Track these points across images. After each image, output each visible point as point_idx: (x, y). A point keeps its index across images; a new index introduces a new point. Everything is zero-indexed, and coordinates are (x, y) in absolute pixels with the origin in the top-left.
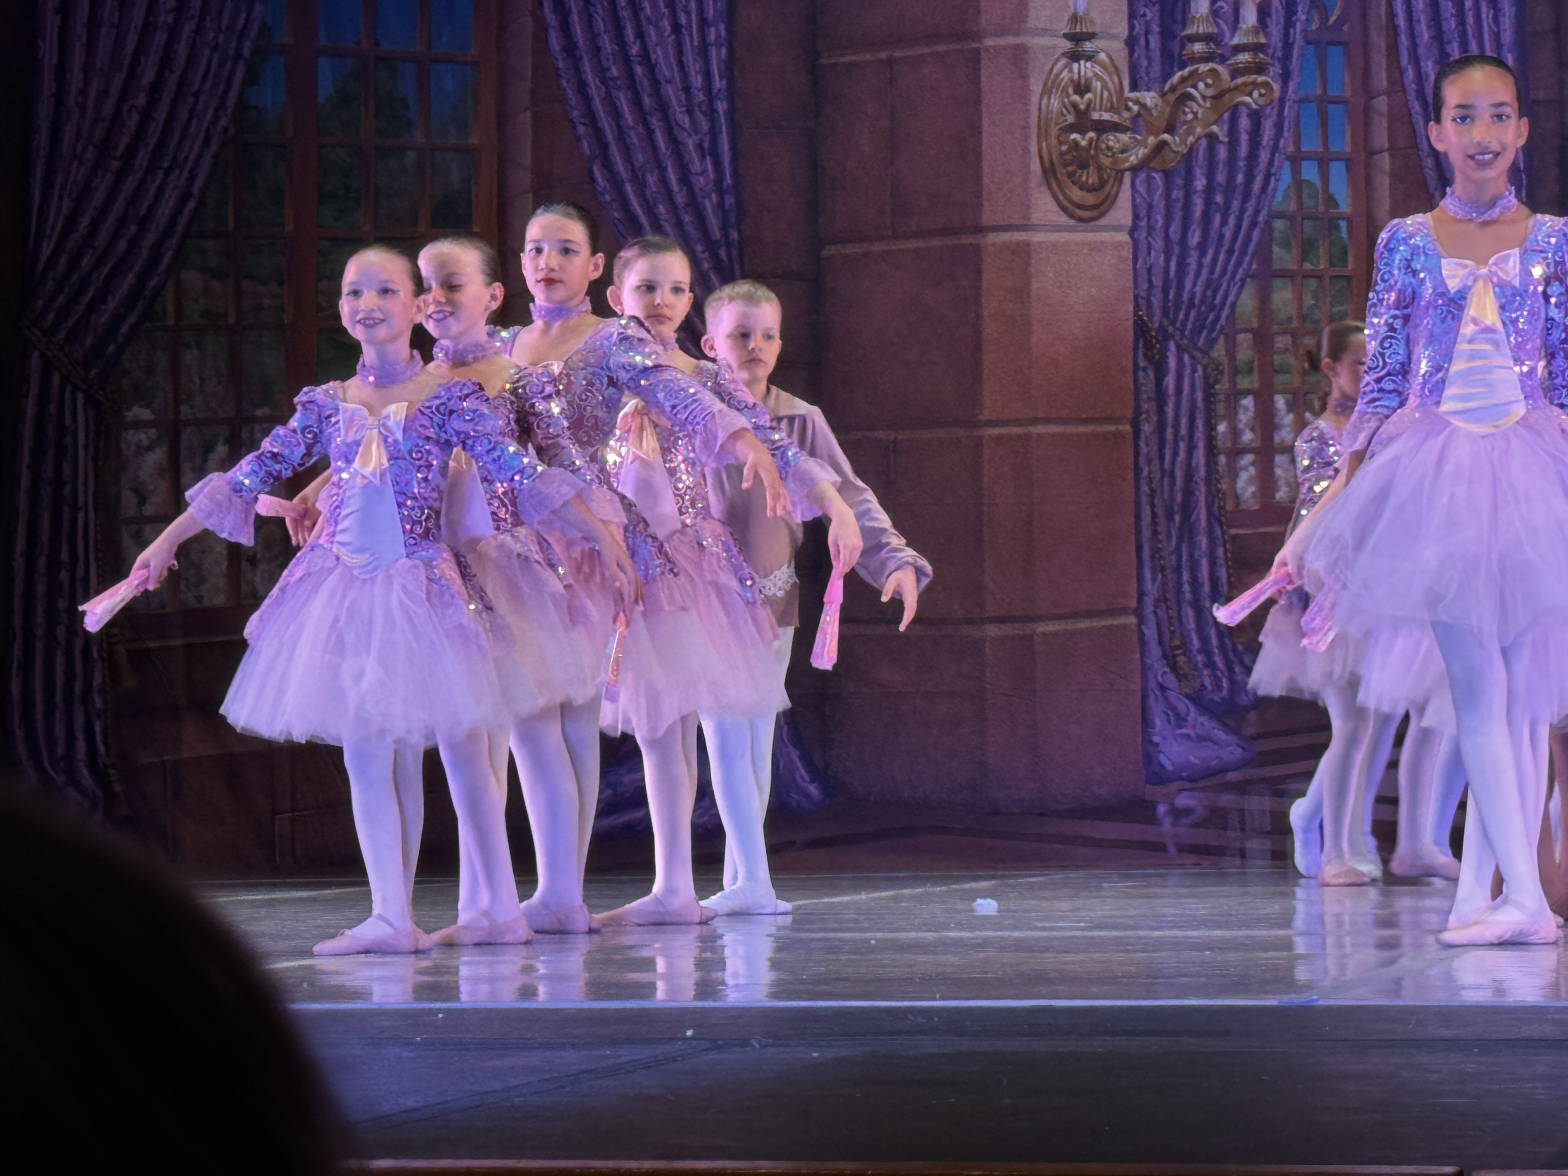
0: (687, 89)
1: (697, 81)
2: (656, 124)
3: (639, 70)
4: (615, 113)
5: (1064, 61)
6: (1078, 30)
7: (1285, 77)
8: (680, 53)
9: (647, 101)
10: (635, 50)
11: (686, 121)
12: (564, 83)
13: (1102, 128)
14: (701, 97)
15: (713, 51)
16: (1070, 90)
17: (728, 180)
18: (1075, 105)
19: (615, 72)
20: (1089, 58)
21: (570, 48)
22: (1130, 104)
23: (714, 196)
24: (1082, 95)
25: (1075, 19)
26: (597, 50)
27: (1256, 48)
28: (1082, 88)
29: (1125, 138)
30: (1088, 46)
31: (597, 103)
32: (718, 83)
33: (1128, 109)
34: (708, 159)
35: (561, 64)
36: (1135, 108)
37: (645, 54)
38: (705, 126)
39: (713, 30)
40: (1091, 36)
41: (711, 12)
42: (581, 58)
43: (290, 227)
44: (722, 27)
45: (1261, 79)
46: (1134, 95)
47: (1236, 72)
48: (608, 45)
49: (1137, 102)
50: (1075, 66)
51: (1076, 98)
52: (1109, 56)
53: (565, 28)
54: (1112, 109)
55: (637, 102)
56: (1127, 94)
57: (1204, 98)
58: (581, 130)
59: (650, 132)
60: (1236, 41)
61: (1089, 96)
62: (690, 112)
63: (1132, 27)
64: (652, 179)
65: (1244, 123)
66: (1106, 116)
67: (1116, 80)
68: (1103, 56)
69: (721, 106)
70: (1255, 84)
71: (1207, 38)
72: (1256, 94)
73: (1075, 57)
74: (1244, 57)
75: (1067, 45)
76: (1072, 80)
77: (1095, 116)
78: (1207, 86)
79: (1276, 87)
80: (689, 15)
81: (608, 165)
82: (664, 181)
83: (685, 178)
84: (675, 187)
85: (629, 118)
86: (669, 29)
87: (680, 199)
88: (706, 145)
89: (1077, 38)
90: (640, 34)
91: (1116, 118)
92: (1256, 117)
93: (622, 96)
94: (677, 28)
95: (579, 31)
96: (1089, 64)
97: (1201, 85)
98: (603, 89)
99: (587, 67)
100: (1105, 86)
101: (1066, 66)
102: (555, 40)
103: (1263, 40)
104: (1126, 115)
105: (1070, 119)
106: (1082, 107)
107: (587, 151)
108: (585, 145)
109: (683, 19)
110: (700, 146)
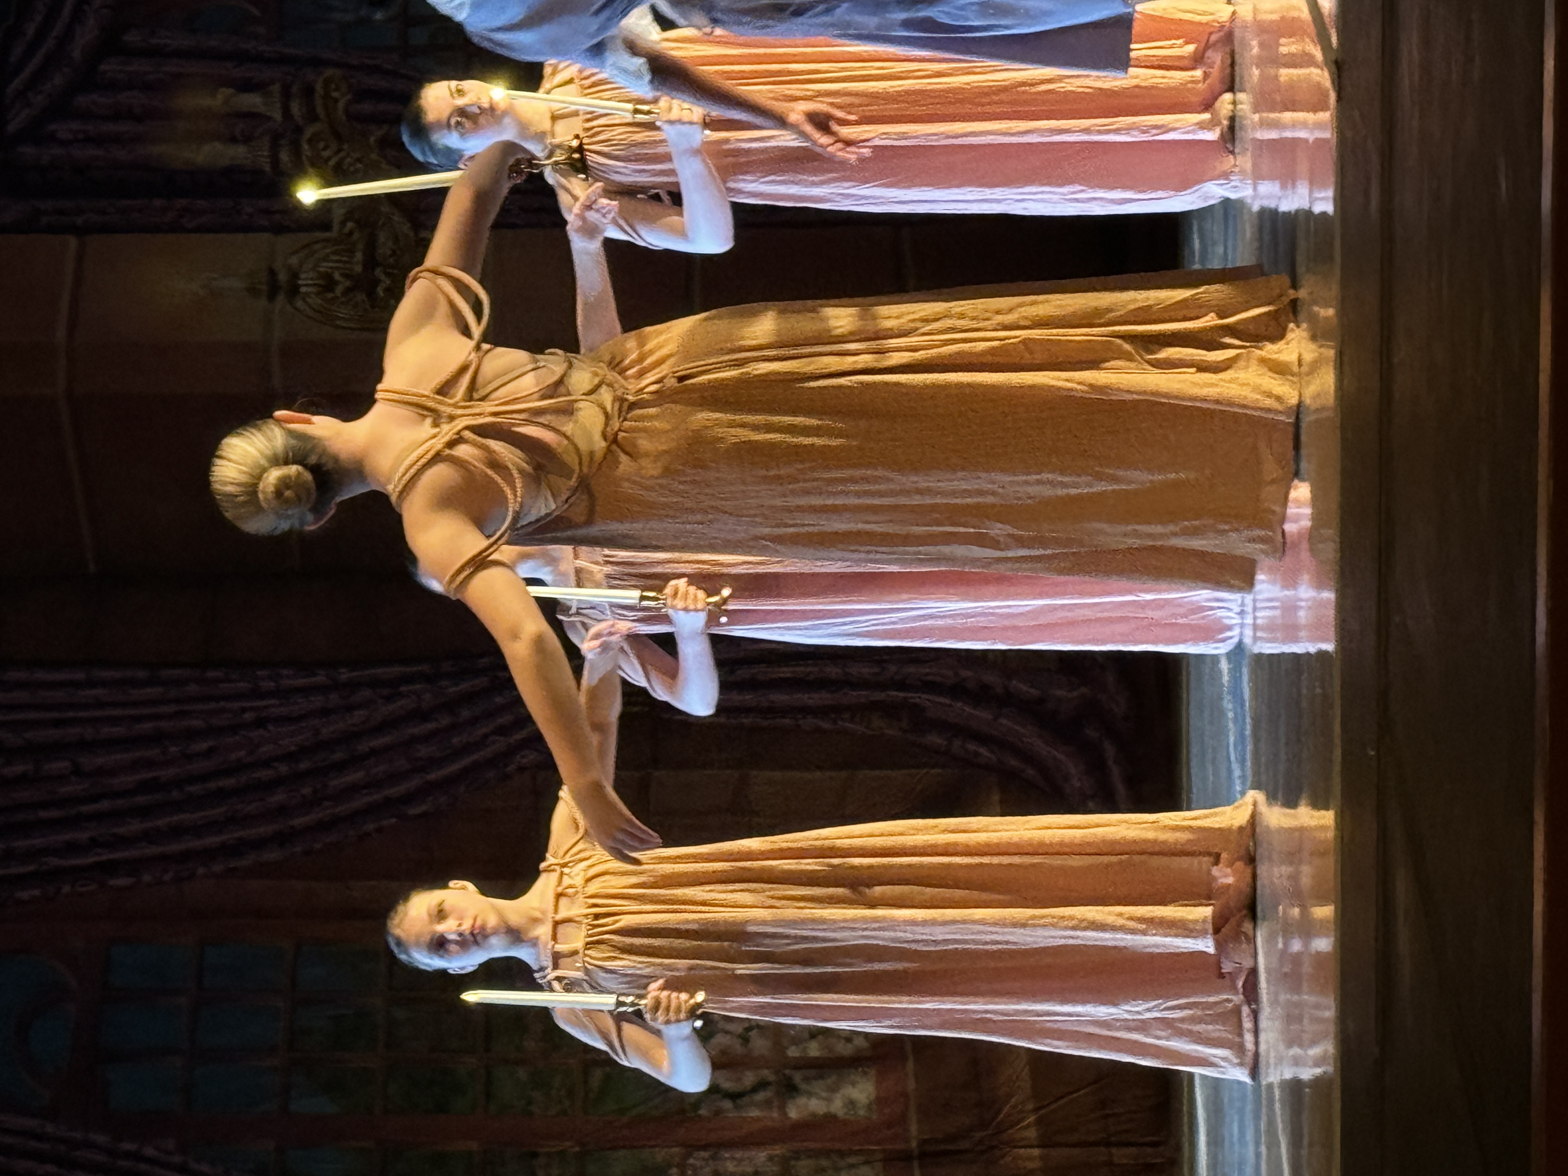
0: (325, 712)
1: (317, 701)
2: (363, 746)
3: (304, 766)
4: (354, 789)
5: (299, 304)
6: (264, 287)
7: (318, 63)
8: (288, 719)
9: (339, 755)
10: (283, 769)
11: (359, 715)
12: (318, 846)
13: (371, 262)
14: (334, 697)
15: (286, 683)
16: (330, 295)
17: (425, 668)
18: (348, 291)
19: (307, 791)
20: (294, 275)
21: (282, 839)
22: (346, 230)
23: (444, 683)
24: (337, 283)
25: (253, 291)
26: (282, 811)
27: (286, 94)
28: (328, 284)
29: (382, 237)
30: (282, 277)
31: (342, 809)
32: (320, 678)
33: (351, 233)
34: (403, 689)
35: (298, 849)
36: (350, 225)
37: (290, 757)
38: (366, 693)
39: (261, 684)
40: (272, 273)
41: (242, 684)
42: (292, 827)
43: (474, 1146)
44: (259, 673)
45: (319, 88)
46: (336, 227)
47: (312, 117)
48: (279, 797)
49: (343, 223)
50: (303, 289)
51: (339, 290)
52: (295, 253)
53: (260, 844)
54: (351, 252)
55: (340, 767)
56: (333, 234)
57: (339, 151)
58: (370, 827)
59: (374, 752)
60: (278, 116)
61: (337, 276)
62: (350, 709)
63: (262, 229)
64: (423, 751)
65: (367, 107)
66: (359, 256)
67: (317, 247)
68: (294, 261)
69: (345, 675)
70: (326, 96)
71: (275, 147)
72: (335, 94)
73: (293, 291)
74: (296, 108)
75: (281, 298)
76: (318, 294)
77: (358, 269)
78: (325, 148)
79: (329, 72)
80: (244, 710)
81: (409, 799)
82: (425, 739)
83: (422, 715)
84: (430, 726)
85: (355, 776)
86: (261, 731)
87: (445, 721)
88: (386, 692)
89: (273, 289)
90: (266, 763)
91: (360, 246)
92: (362, 95)
93: (334, 783)
94: (260, 723)
95: (262, 830)
96: (303, 276)
97: (326, 154)
98: (326, 803)
99: (298, 822)
100: (326, 259)
101: (304, 299)
102: (272, 855)
103: (276, 88)
104: (356, 236)
105: (360, 297)
106: (348, 284)
107: (394, 820)
108: (385, 823)
109: (248, 716)
110: (389, 699)
